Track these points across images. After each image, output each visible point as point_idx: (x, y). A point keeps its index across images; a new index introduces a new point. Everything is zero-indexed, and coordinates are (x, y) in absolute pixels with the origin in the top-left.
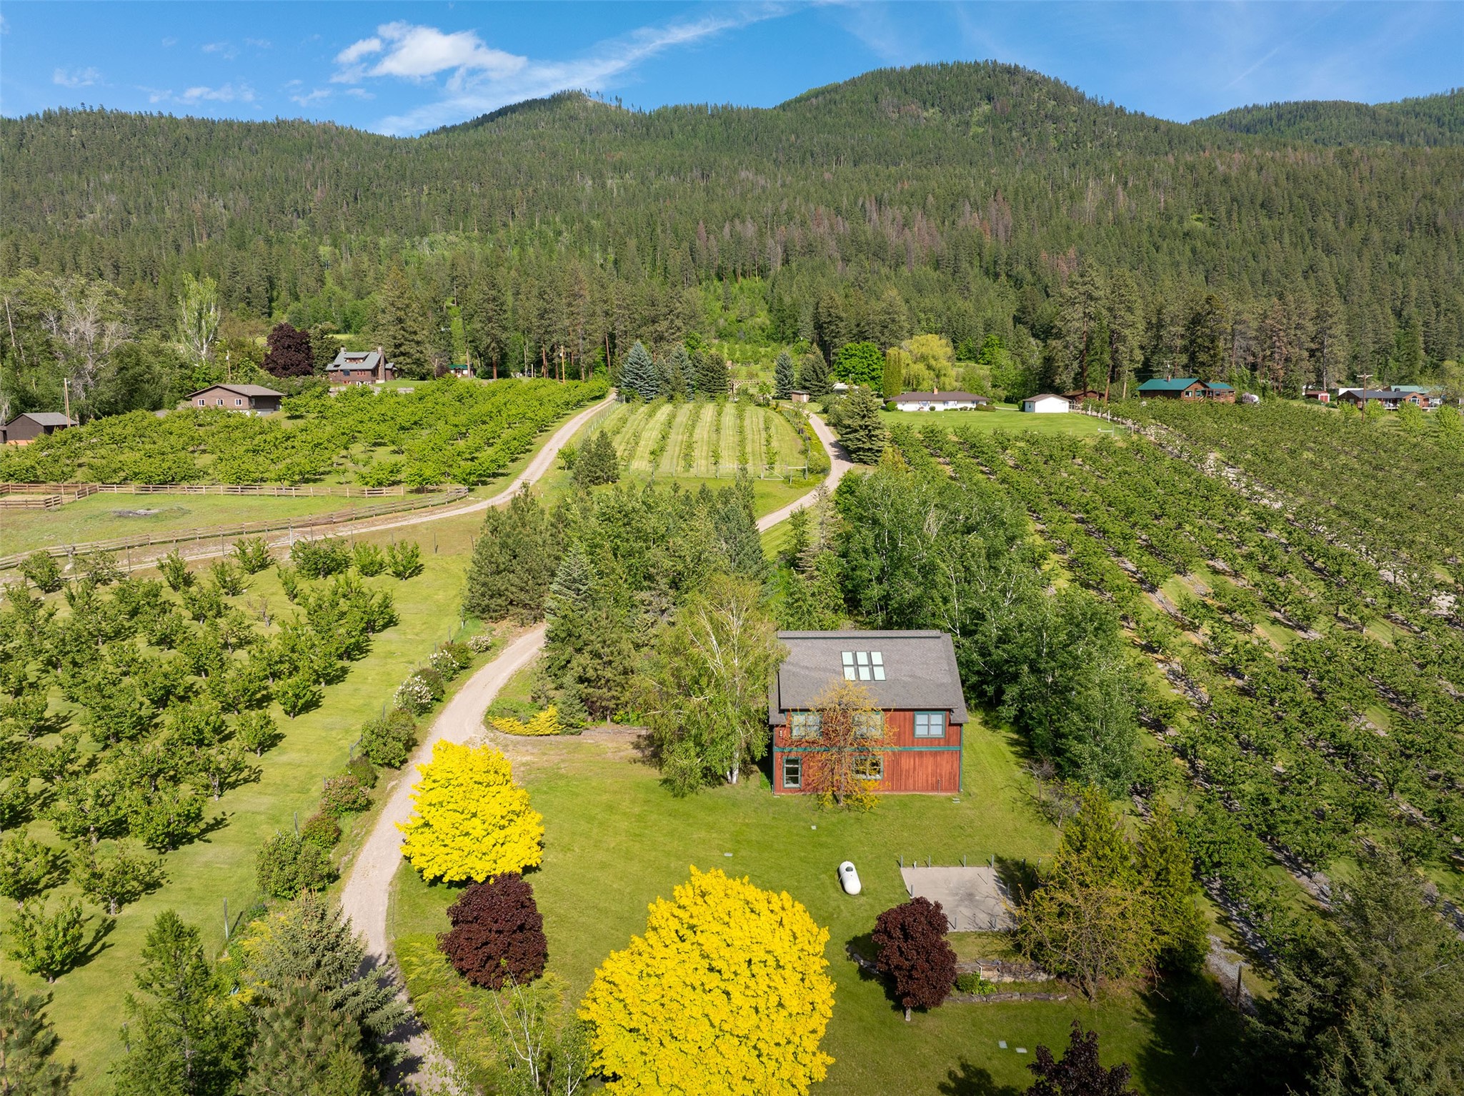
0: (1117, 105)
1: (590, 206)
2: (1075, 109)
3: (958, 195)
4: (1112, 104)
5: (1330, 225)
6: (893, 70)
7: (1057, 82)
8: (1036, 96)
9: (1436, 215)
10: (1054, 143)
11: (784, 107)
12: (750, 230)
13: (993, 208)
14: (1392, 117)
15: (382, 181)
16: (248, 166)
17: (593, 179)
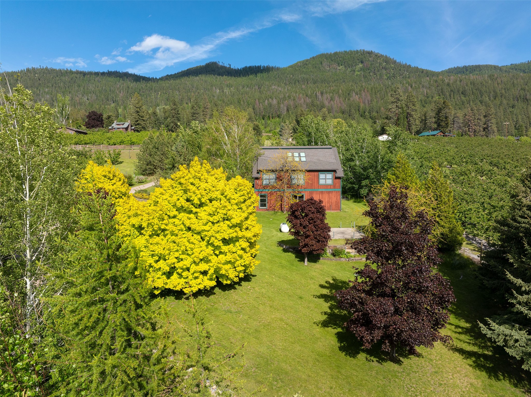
0: (408, 64)
1: (218, 98)
2: (393, 66)
3: (350, 90)
4: (406, 64)
5: (487, 98)
6: (327, 54)
7: (386, 56)
8: (379, 61)
9: (526, 95)
10: (385, 77)
11: (289, 67)
12: (275, 102)
13: (363, 94)
14: (507, 70)
15: (144, 90)
16: (97, 86)
17: (220, 89)
